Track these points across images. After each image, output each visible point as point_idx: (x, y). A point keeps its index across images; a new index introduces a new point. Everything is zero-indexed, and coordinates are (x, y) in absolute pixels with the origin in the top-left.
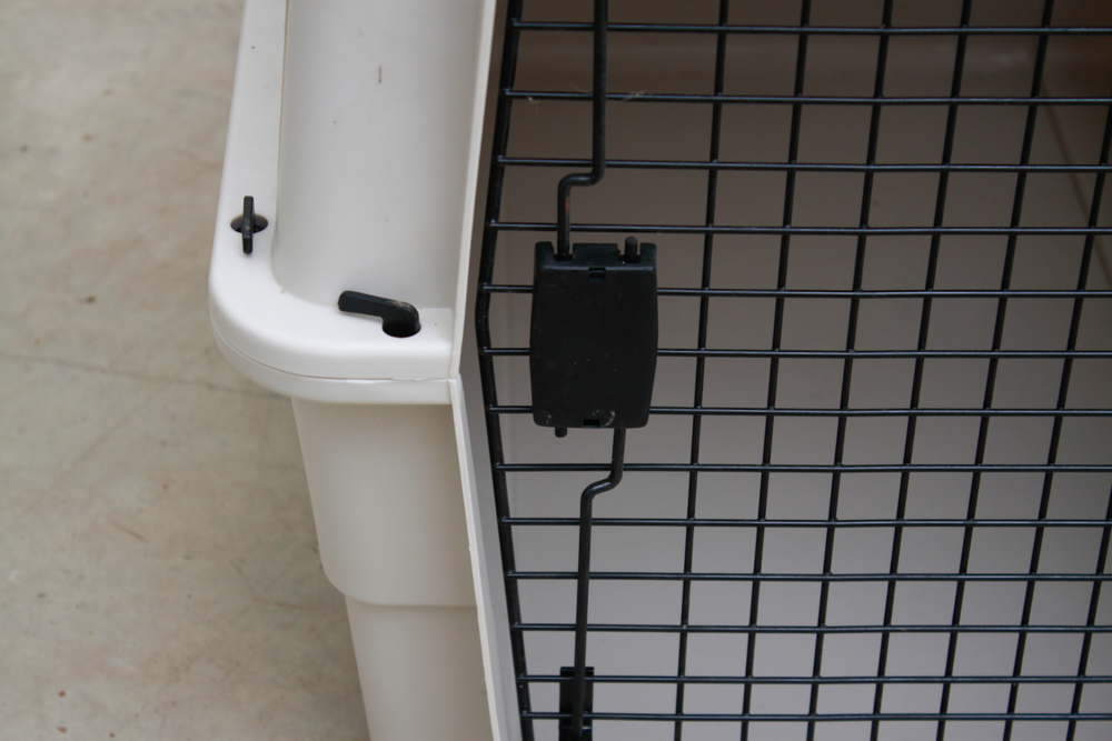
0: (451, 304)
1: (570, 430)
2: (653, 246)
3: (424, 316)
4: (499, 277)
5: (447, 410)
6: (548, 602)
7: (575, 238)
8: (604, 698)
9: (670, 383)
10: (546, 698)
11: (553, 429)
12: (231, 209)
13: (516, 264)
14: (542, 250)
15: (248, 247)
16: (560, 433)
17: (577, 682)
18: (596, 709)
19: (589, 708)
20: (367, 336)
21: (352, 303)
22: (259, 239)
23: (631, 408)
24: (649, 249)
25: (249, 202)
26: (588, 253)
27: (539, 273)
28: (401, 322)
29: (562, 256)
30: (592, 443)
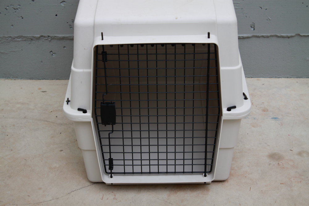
0: (90, 109)
1: (107, 125)
2: (114, 102)
3: (87, 111)
4: (97, 106)
5: (90, 122)
6: (106, 149)
7: (105, 102)
8: (115, 162)
9: (118, 120)
10: (107, 162)
11: (104, 125)
12: (66, 99)
13: (99, 105)
14: (101, 103)
15: (68, 104)
16: (105, 126)
17: (111, 160)
18: (114, 164)
19: (113, 164)
20: (81, 113)
21: (79, 109)
22: (69, 103)
23: (113, 123)
24: (114, 103)
25: (68, 99)
26: (107, 103)
27: (101, 106)
28: (85, 111)
29: (104, 104)
30: (109, 127)
